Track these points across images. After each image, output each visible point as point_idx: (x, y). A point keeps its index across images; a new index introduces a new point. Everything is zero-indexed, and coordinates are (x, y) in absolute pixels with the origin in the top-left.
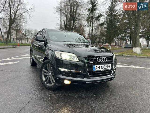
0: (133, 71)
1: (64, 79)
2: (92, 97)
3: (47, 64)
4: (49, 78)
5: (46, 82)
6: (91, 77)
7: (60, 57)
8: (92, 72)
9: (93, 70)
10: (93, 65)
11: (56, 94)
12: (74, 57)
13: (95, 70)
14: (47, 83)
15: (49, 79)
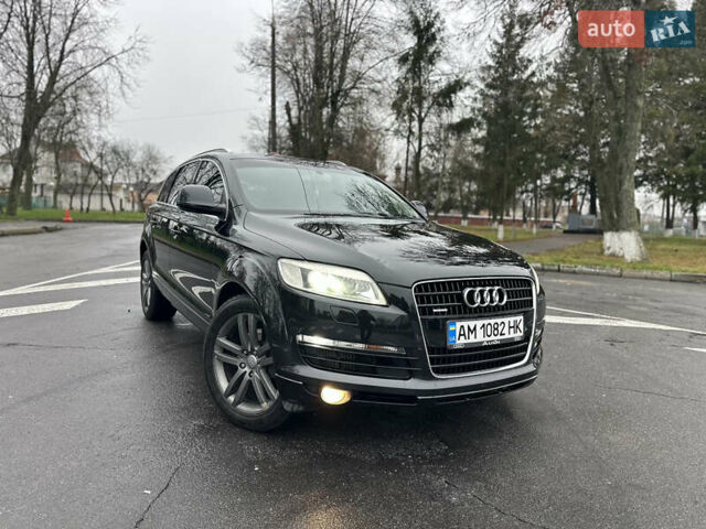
0: (612, 342)
1: (320, 384)
2: (440, 462)
3: (240, 317)
4: (247, 376)
5: (232, 398)
6: (437, 371)
7: (301, 286)
8: (445, 350)
9: (448, 344)
10: (447, 319)
11: (283, 449)
12: (364, 287)
13: (458, 342)
14: (237, 403)
15: (250, 383)
